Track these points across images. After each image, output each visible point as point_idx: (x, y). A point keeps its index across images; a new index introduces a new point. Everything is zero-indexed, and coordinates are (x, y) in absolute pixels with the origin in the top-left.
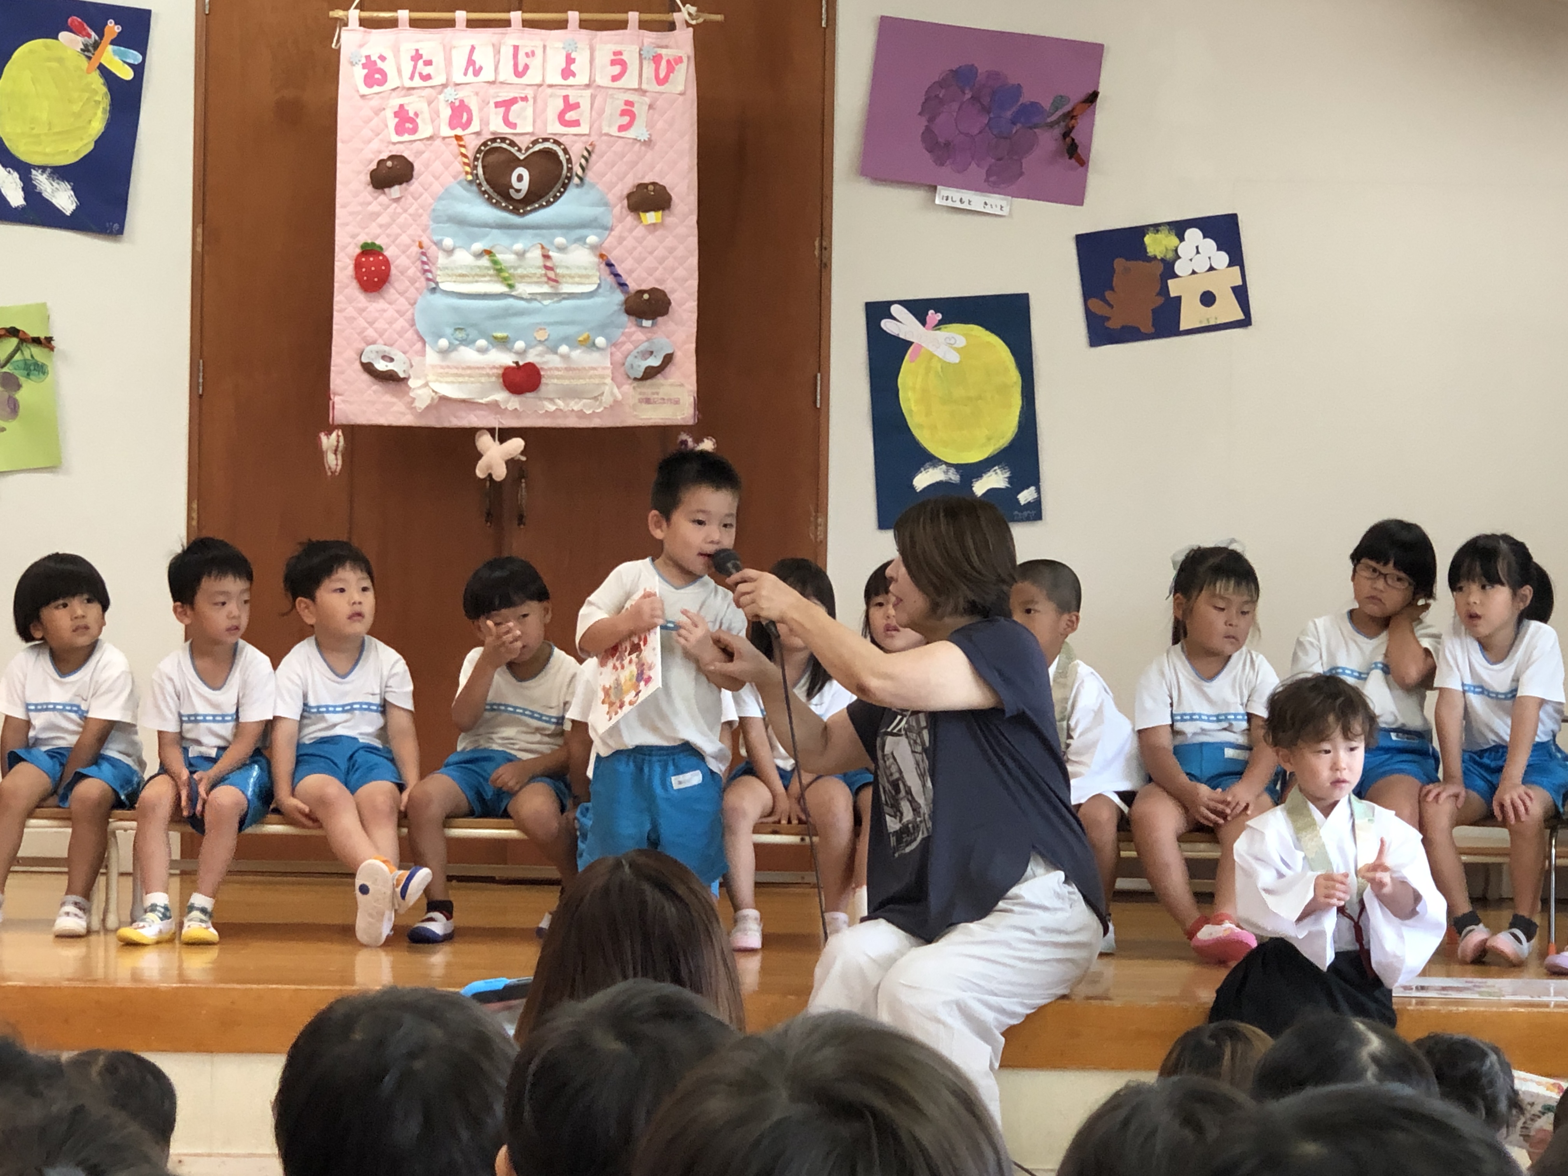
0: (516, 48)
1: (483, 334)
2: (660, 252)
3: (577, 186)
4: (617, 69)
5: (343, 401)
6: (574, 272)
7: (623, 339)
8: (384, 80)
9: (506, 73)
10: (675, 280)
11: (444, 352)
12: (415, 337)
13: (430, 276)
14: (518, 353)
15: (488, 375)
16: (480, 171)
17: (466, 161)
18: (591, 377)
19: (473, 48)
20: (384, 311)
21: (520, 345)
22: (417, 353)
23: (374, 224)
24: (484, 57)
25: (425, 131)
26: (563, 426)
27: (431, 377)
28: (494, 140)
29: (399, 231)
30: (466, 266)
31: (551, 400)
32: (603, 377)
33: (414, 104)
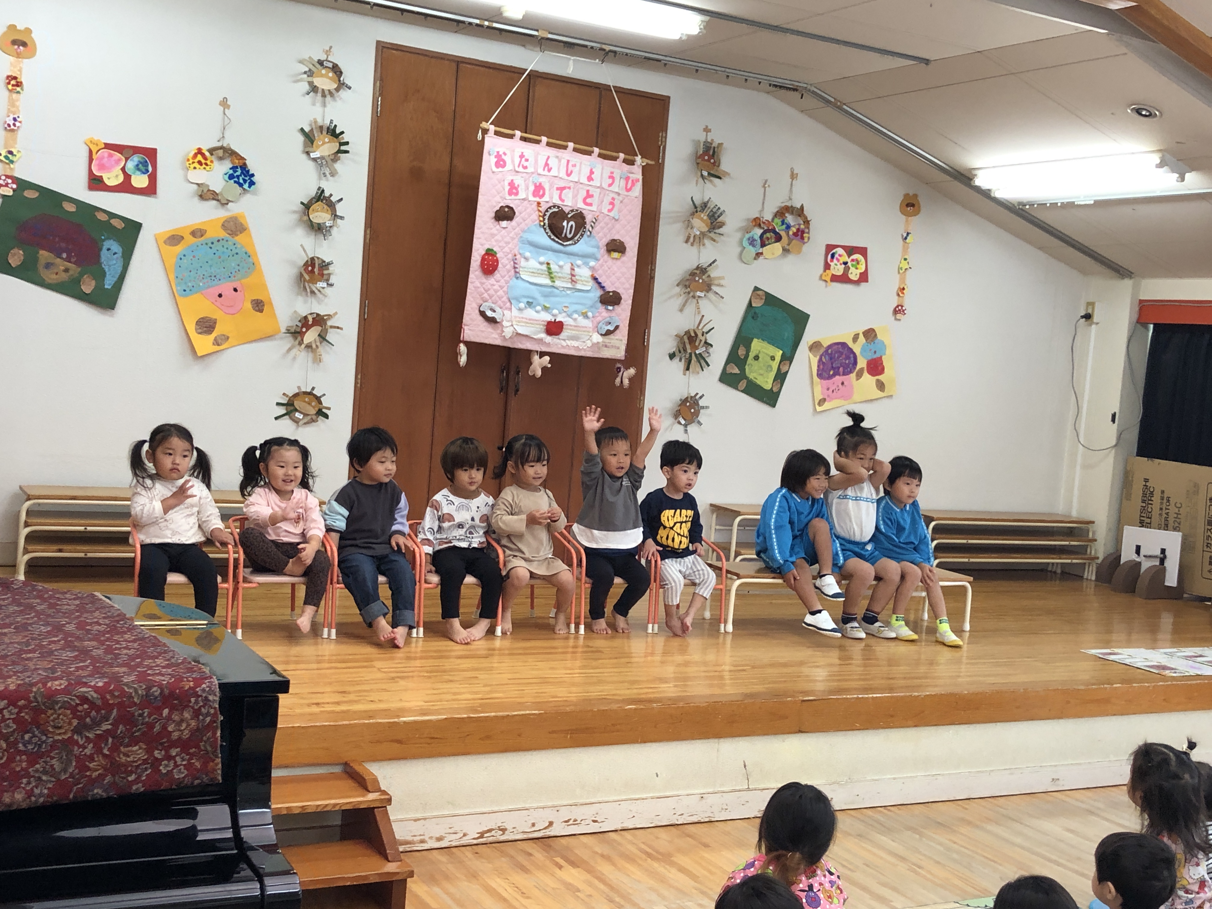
0: (568, 161)
1: (539, 305)
2: (618, 274)
3: (588, 236)
4: (610, 181)
5: (470, 330)
6: (583, 279)
7: (597, 314)
8: (504, 166)
9: (563, 174)
10: (624, 289)
11: (520, 310)
12: (507, 300)
13: (517, 270)
14: (553, 315)
15: (540, 324)
16: (546, 221)
17: (541, 214)
18: (584, 331)
19: (548, 157)
20: (494, 285)
21: (555, 311)
22: (506, 309)
23: (493, 240)
24: (553, 162)
25: (522, 195)
26: (568, 353)
27: (514, 323)
28: (554, 206)
29: (505, 245)
30: (535, 269)
31: (564, 340)
32: (589, 332)
33: (519, 181)
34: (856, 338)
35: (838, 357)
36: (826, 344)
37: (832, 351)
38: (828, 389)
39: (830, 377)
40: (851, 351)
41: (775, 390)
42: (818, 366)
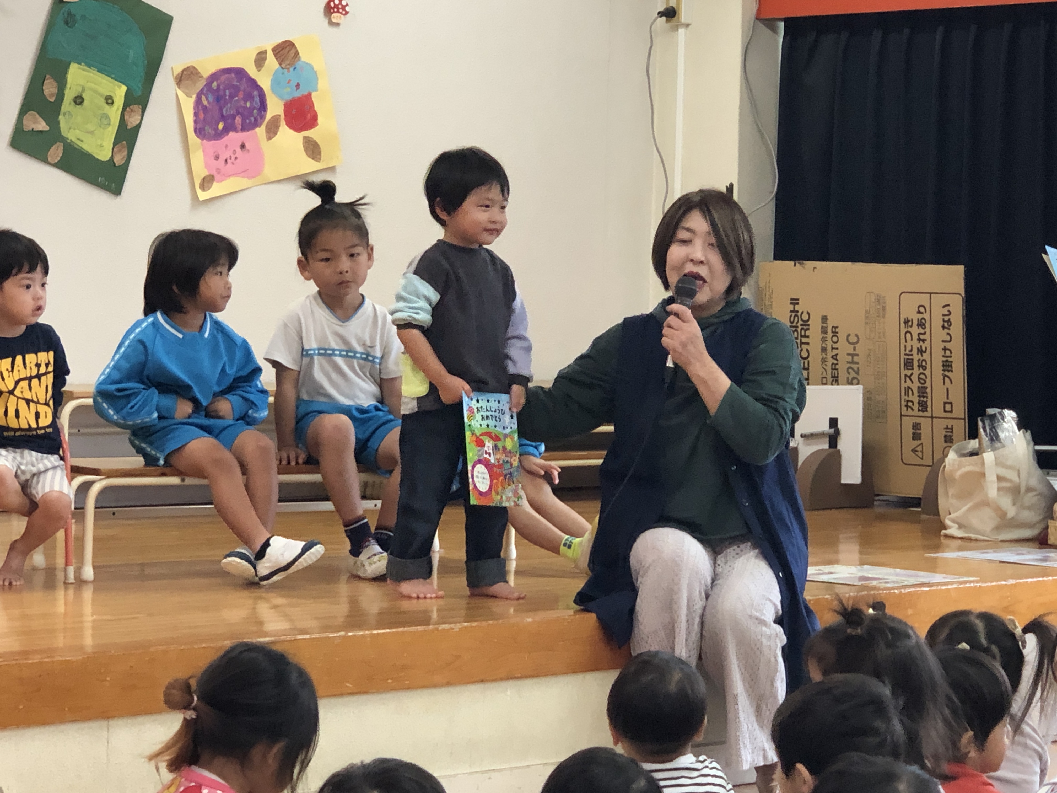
34: (260, 59)
35: (232, 97)
36: (207, 70)
37: (218, 86)
38: (217, 158)
39: (218, 135)
40: (253, 83)
41: (118, 160)
42: (196, 114)
